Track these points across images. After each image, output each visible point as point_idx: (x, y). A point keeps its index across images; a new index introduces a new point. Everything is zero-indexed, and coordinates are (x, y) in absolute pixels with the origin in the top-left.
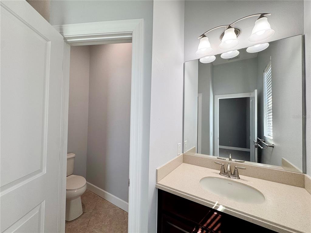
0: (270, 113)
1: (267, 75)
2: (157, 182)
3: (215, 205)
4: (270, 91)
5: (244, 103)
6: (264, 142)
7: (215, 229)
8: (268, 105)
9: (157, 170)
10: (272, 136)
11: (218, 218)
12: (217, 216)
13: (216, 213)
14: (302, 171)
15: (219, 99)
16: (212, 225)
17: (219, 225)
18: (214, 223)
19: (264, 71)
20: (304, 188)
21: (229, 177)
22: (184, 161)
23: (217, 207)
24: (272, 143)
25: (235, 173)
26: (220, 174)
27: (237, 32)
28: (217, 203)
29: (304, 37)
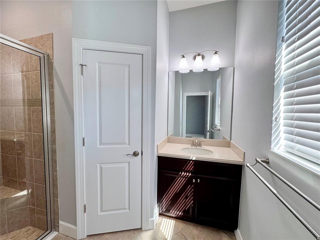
0: (219, 108)
1: (219, 81)
2: (157, 152)
3: (192, 157)
4: (219, 93)
5: (203, 99)
6: (215, 128)
7: (191, 170)
8: (218, 103)
9: (157, 145)
10: (219, 123)
11: (193, 163)
12: (192, 163)
13: (191, 162)
14: (229, 140)
15: (187, 96)
16: (189, 168)
17: (193, 167)
18: (191, 166)
19: (217, 79)
20: (230, 147)
21: (196, 147)
22: (168, 142)
23: (192, 158)
24: (219, 128)
25: (199, 145)
26: (191, 146)
27: (203, 58)
28: (192, 156)
29: (234, 68)
